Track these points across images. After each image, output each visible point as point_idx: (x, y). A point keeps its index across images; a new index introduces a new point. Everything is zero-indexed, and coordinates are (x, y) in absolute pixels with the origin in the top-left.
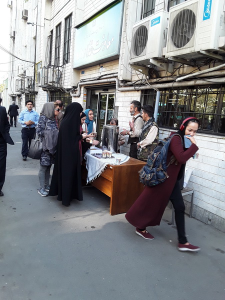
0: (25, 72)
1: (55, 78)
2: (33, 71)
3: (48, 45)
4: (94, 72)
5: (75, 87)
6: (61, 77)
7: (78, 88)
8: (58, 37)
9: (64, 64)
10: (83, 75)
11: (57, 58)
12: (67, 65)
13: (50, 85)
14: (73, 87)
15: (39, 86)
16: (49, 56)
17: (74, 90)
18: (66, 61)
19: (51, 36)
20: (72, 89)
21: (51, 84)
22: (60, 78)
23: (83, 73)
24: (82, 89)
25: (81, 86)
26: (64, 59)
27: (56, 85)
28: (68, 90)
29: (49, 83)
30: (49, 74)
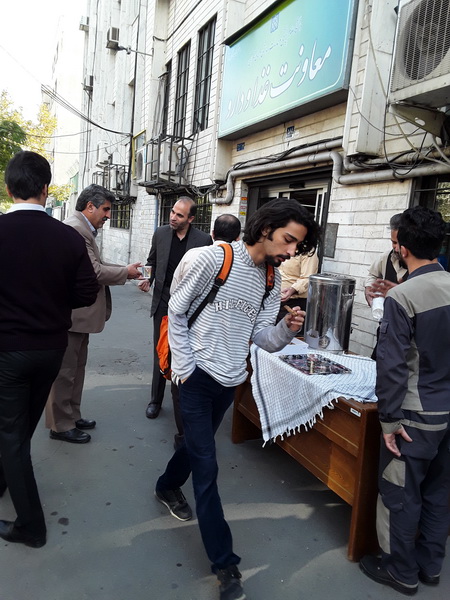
0: (111, 157)
1: (174, 164)
2: (128, 154)
3: (159, 96)
4: (269, 142)
5: (220, 183)
6: (188, 162)
7: (229, 183)
8: (183, 74)
9: (195, 132)
10: (241, 152)
11: (180, 122)
12: (201, 133)
13: (163, 181)
14: (217, 181)
15: (140, 184)
16: (161, 120)
17: (218, 189)
18: (200, 125)
19: (167, 76)
20: (212, 186)
21: (166, 178)
22: (185, 164)
23: (241, 147)
24: (238, 185)
25: (234, 179)
26: (195, 119)
27: (177, 180)
28: (204, 190)
29: (161, 176)
30: (162, 155)
